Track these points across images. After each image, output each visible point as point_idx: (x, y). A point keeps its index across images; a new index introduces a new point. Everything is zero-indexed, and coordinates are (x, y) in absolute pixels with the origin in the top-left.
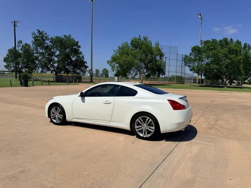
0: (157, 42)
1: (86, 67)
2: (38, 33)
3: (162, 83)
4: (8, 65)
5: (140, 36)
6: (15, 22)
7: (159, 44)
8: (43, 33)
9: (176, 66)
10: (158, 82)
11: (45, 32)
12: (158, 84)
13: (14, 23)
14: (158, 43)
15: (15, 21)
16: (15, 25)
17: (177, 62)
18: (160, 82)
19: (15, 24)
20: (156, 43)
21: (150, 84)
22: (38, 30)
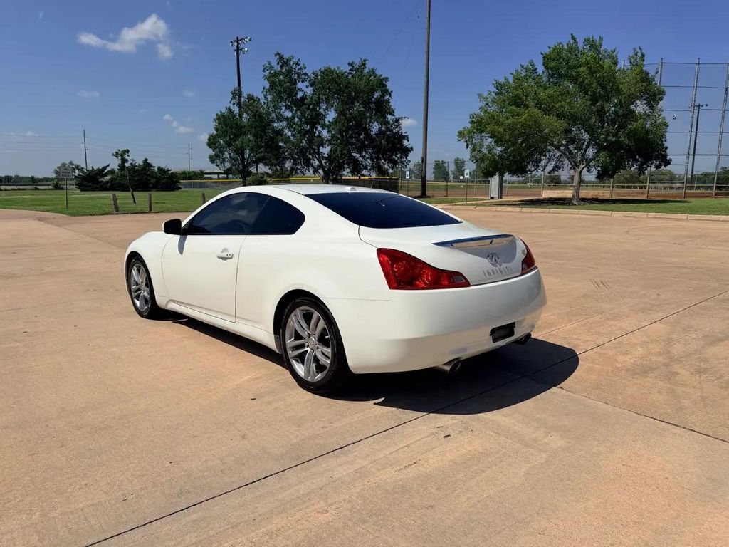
0: (635, 50)
1: (406, 151)
2: (278, 64)
3: (658, 196)
4: (217, 156)
5: (573, 38)
6: (237, 41)
7: (643, 55)
8: (291, 63)
9: (721, 133)
10: (645, 191)
11: (295, 60)
12: (644, 198)
13: (236, 44)
14: (640, 55)
15: (237, 38)
16: (238, 50)
17: (723, 117)
18: (652, 192)
19: (237, 46)
20: (632, 54)
21: (614, 198)
22: (278, 54)
